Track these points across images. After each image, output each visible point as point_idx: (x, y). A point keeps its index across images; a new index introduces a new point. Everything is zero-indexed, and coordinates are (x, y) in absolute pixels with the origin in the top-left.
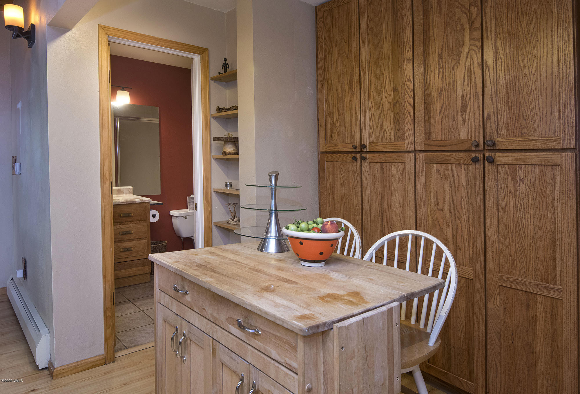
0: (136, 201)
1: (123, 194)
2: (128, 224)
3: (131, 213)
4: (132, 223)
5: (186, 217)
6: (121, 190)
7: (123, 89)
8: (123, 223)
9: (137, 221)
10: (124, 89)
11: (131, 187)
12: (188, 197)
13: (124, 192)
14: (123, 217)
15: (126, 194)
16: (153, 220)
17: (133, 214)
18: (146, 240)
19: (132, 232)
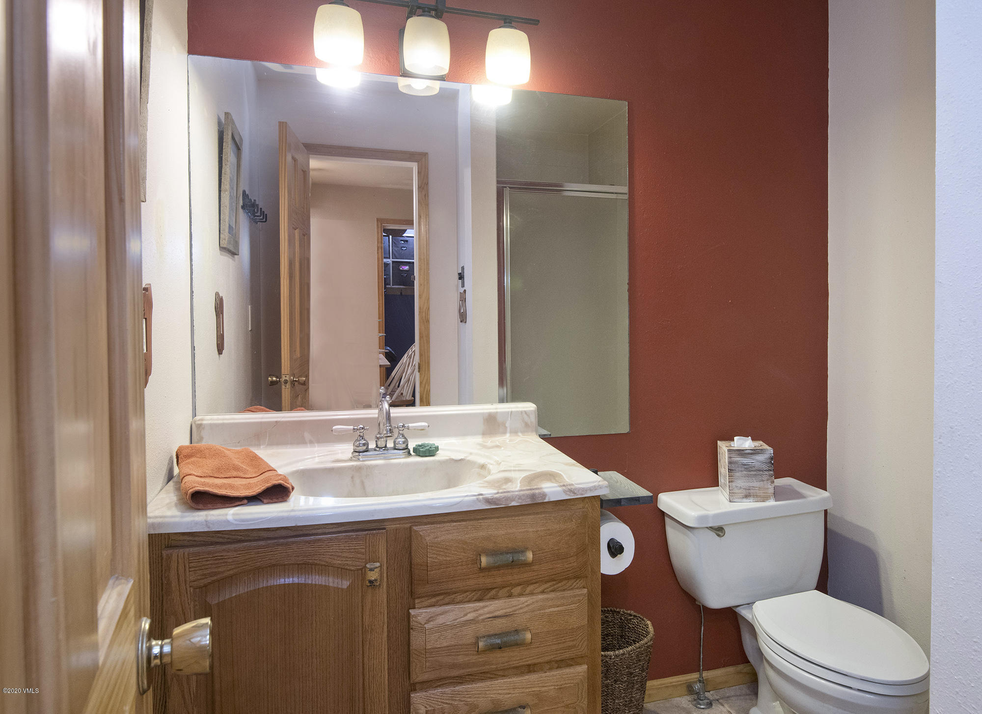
0: (544, 495)
1: (505, 433)
2: (510, 596)
3: (523, 552)
4: (530, 588)
5: (719, 531)
6: (500, 419)
7: (508, 22)
8: (493, 592)
9: (546, 582)
10: (513, 24)
11: (530, 407)
12: (723, 447)
13: (507, 425)
14: (488, 569)
15: (514, 432)
16: (611, 566)
17: (530, 556)
18: (585, 667)
19: (528, 636)
